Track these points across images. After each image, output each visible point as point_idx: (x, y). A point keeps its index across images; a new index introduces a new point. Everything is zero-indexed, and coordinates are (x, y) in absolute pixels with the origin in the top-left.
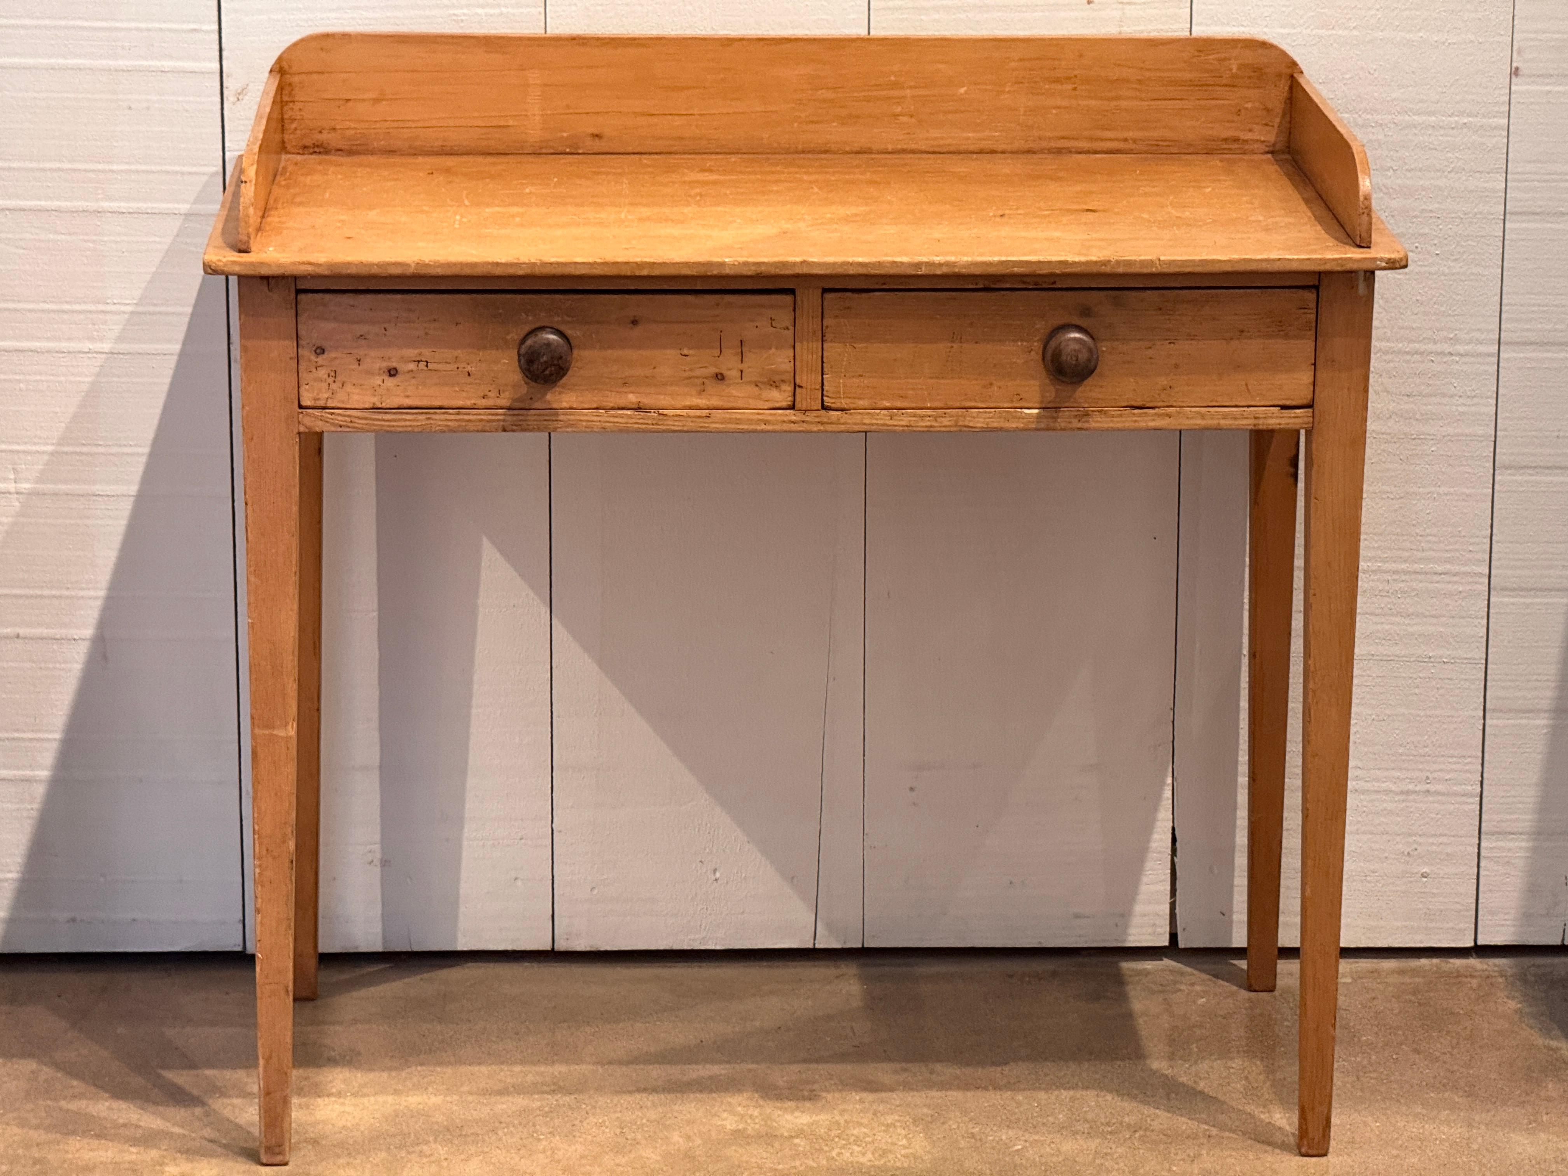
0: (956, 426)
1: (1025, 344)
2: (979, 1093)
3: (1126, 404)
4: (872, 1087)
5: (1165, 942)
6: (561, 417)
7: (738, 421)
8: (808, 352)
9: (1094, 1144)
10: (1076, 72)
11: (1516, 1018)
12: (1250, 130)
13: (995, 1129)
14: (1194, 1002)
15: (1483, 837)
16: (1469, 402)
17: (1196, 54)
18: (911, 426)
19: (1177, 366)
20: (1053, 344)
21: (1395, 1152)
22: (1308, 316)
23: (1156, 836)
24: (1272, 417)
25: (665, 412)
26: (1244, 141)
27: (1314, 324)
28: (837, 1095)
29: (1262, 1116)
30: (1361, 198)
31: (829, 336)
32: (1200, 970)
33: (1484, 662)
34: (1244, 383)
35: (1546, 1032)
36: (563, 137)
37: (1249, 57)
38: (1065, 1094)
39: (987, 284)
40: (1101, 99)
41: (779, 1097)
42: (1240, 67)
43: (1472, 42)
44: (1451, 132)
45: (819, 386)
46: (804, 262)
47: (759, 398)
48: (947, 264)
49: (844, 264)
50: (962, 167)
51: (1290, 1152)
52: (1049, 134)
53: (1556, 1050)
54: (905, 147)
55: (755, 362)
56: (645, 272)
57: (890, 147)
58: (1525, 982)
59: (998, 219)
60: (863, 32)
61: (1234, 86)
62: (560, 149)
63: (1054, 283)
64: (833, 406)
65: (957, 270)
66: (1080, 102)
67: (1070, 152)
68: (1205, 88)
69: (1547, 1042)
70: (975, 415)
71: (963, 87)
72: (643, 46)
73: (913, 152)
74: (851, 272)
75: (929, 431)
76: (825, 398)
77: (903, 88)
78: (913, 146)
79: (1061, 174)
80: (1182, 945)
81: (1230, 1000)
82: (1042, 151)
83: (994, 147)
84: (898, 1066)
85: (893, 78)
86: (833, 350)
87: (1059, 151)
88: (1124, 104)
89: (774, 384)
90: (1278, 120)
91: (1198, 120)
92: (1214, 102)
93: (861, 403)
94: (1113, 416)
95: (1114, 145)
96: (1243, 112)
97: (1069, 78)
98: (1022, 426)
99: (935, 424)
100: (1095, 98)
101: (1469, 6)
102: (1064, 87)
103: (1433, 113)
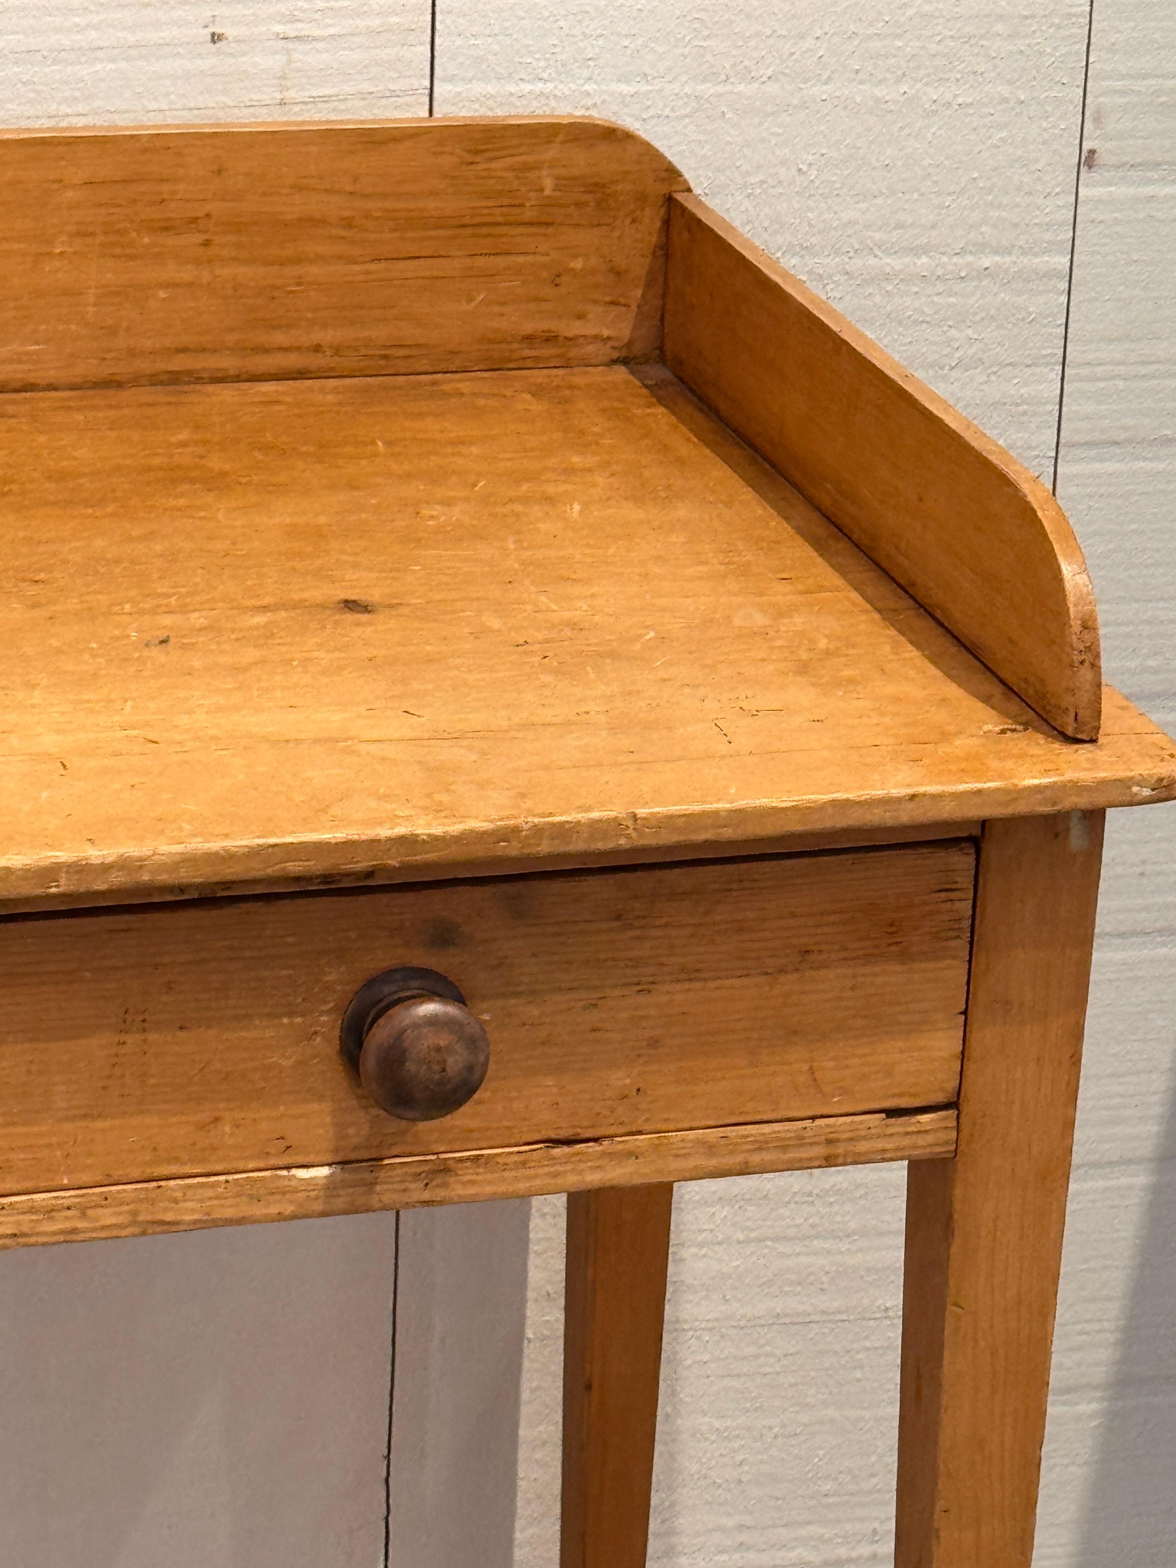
0: (134, 1223)
1: (299, 1020)
3: (535, 1137)
10: (208, 207)
12: (581, 316)
17: (469, 158)
18: (24, 1235)
19: (654, 1043)
20: (382, 1024)
22: (958, 905)
24: (865, 1138)
26: (566, 338)
27: (967, 924)
30: (1075, 624)
34: (806, 1067)
40: (267, 263)
42: (561, 184)
43: (1006, 100)
48: (123, 864)
52: (151, 344)
61: (547, 224)
63: (369, 877)
65: (146, 877)
66: (218, 271)
67: (199, 380)
68: (485, 230)
70: (178, 1195)
79: (216, 463)
82: (136, 381)
83: (31, 378)
87: (174, 379)
88: (315, 271)
90: (639, 293)
91: (470, 300)
92: (501, 262)
94: (505, 1167)
95: (293, 361)
96: (565, 279)
97: (194, 220)
98: (289, 1209)
99: (81, 1224)
100: (251, 261)
101: (999, 27)
102: (184, 240)
103: (924, 250)
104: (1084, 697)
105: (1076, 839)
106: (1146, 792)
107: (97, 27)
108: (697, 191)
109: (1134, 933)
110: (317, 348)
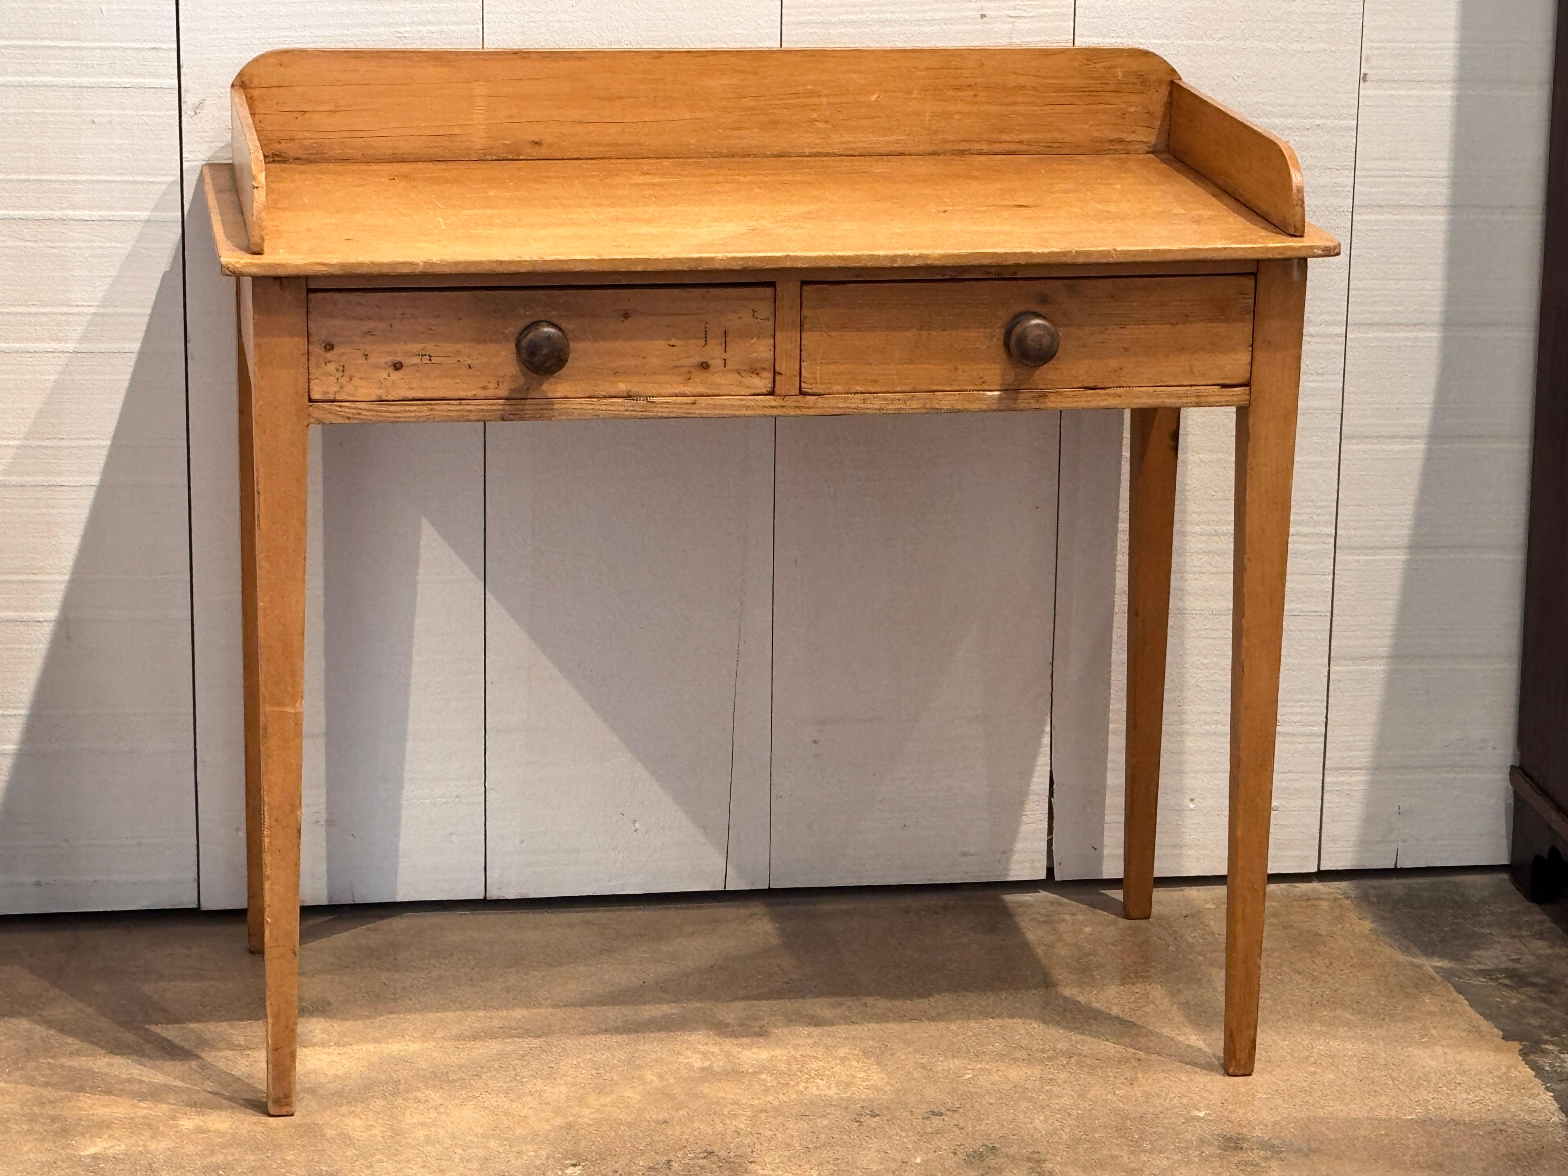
0: (924, 408)
1: (986, 330)
2: (915, 1024)
3: (1080, 385)
4: (816, 1021)
5: (1042, 875)
6: (555, 407)
7: (723, 407)
8: (787, 341)
9: (1036, 1071)
10: (976, 80)
11: (1374, 937)
12: (1134, 132)
13: (941, 1059)
14: (1081, 931)
15: (1326, 772)
16: (1319, 378)
18: (882, 409)
19: (1126, 349)
20: (1018, 330)
21: (1312, 1069)
22: (1247, 301)
23: (1035, 779)
24: (1211, 395)
25: (655, 399)
26: (1128, 142)
27: (1252, 309)
28: (786, 1031)
29: (1180, 1038)
30: (1295, 191)
31: (806, 326)
32: (1078, 901)
33: (1329, 614)
34: (1187, 364)
35: (1406, 951)
36: (505, 144)
37: (1134, 65)
38: (995, 1023)
39: (953, 274)
40: (1001, 104)
41: (734, 1035)
42: (1127, 74)
43: (1325, 50)
44: (1306, 133)
45: (797, 374)
46: (788, 256)
47: (740, 384)
48: (921, 256)
49: (826, 257)
50: (881, 167)
51: (1217, 1071)
52: (952, 138)
53: (1419, 967)
54: (821, 150)
55: (738, 352)
56: (639, 269)
57: (807, 151)
58: (1370, 903)
59: (942, 214)
60: (776, 45)
61: (1119, 92)
62: (503, 155)
63: (1016, 273)
64: (809, 391)
65: (929, 262)
66: (980, 108)
67: (972, 154)
68: (1093, 94)
69: (1410, 959)
70: (941, 398)
71: (873, 94)
72: (580, 58)
73: (827, 155)
74: (832, 265)
75: (898, 414)
76: (803, 384)
77: (819, 96)
79: (975, 174)
80: (1057, 878)
81: (1112, 928)
82: (944, 153)
83: (901, 150)
84: (832, 1000)
85: (810, 87)
86: (810, 339)
87: (962, 152)
88: (1020, 108)
89: (755, 372)
90: (1159, 123)
91: (1086, 123)
92: (1099, 107)
93: (836, 388)
94: (1068, 396)
95: (1013, 147)
96: (1127, 115)
97: (970, 85)
98: (984, 407)
99: (903, 406)
100: (994, 104)
101: (1323, 18)
102: (966, 93)
103: (1290, 116)
104: (1298, 218)
105: (1295, 274)
106: (1320, 252)
107: (933, 11)
108: (1184, 79)
109: (1396, 437)
110: (1021, 142)
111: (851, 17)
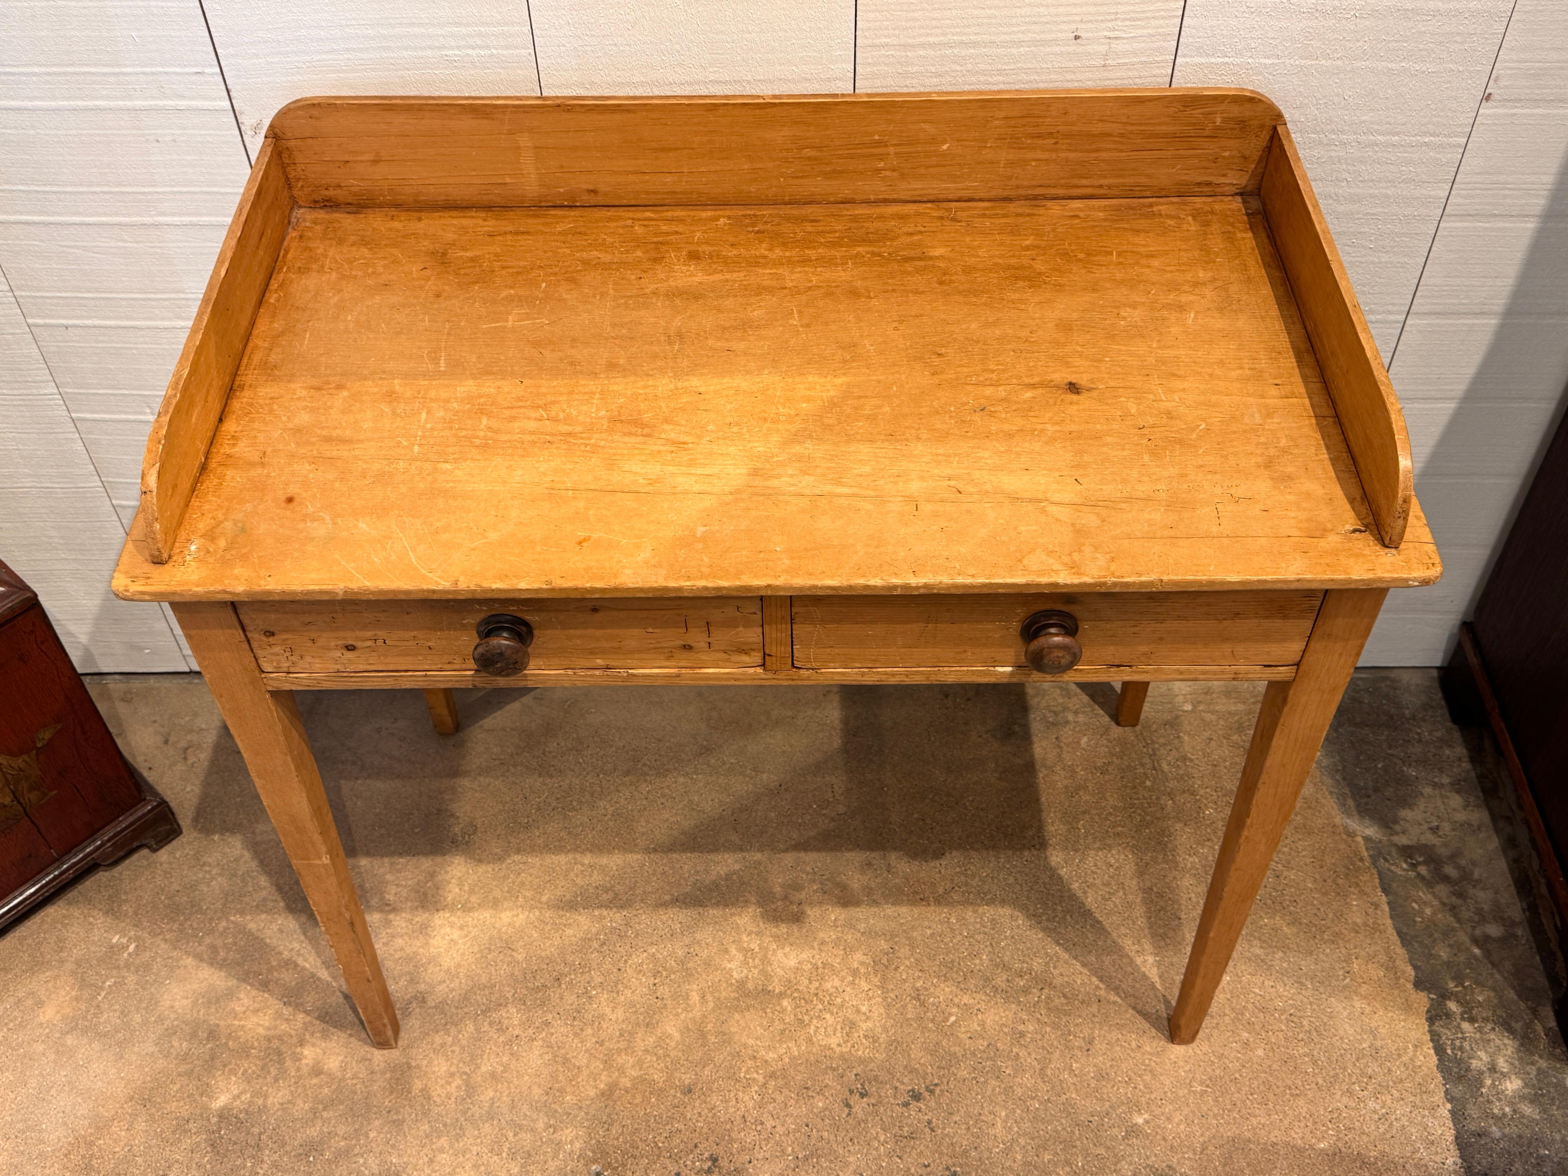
0: (928, 680)
4: (845, 897)
8: (777, 631)
10: (1059, 128)
12: (1224, 175)
14: (1079, 744)
17: (1182, 108)
18: (881, 681)
19: (1162, 638)
21: (1245, 1035)
22: (1313, 602)
24: (1253, 673)
26: (1216, 184)
29: (1139, 961)
31: (797, 621)
34: (1230, 649)
36: (560, 192)
37: (1235, 111)
40: (1082, 151)
42: (1226, 120)
43: (1452, 71)
44: (1410, 149)
45: (788, 654)
47: (728, 660)
51: (1163, 1033)
52: (1026, 184)
54: (887, 197)
55: (723, 636)
61: (1215, 137)
62: (558, 203)
64: (803, 667)
66: (1060, 155)
68: (1186, 139)
71: (946, 143)
72: (628, 111)
75: (900, 685)
76: (795, 661)
77: (886, 146)
78: (895, 196)
79: (1039, 265)
81: (1106, 737)
82: (1017, 198)
83: (972, 195)
85: (877, 137)
86: (803, 629)
87: (1035, 198)
88: (1104, 155)
89: (743, 653)
90: (1253, 166)
91: (1174, 168)
92: (1192, 152)
93: (832, 665)
96: (1219, 160)
97: (1051, 133)
99: (904, 679)
100: (1075, 151)
102: (1046, 141)
103: (1397, 134)
107: (1023, 32)
110: (1101, 186)
111: (931, 39)
